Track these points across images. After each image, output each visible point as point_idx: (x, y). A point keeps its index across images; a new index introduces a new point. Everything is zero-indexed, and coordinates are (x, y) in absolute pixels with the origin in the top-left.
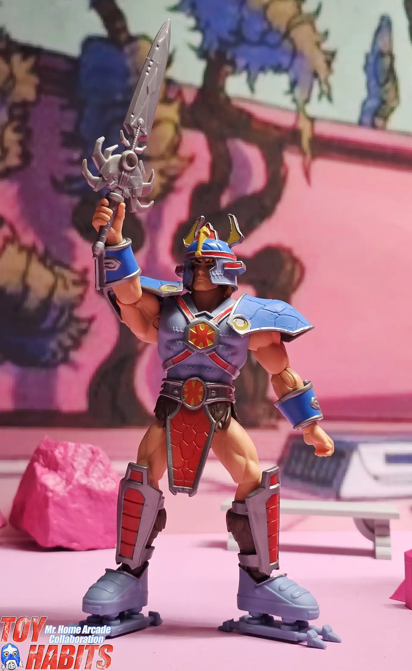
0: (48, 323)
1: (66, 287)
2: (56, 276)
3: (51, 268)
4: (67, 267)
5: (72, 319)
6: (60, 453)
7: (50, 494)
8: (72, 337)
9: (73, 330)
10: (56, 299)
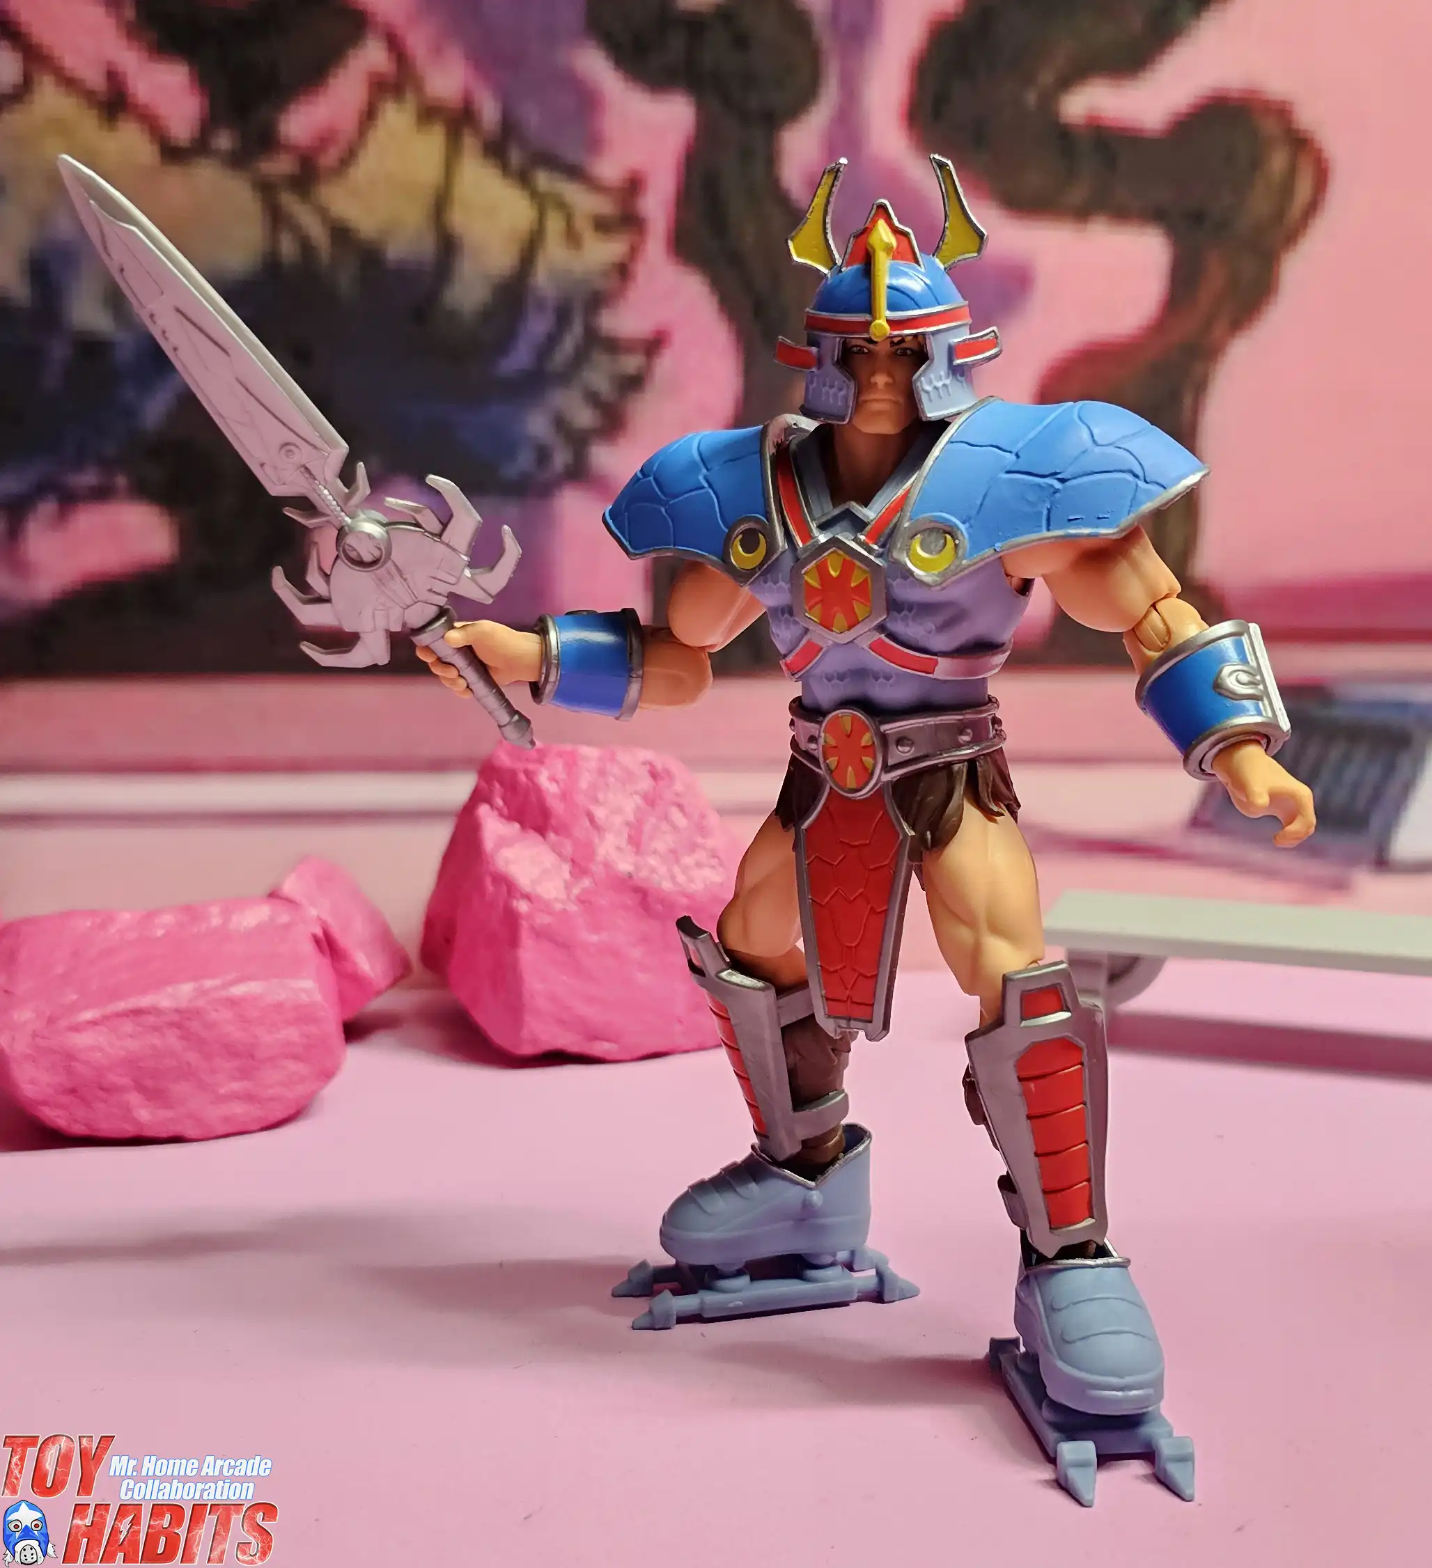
0: (519, 358)
1: (572, 237)
2: (541, 201)
3: (524, 179)
4: (576, 173)
5: (598, 342)
6: (553, 779)
7: (522, 906)
8: (593, 399)
9: (599, 377)
10: (542, 278)
